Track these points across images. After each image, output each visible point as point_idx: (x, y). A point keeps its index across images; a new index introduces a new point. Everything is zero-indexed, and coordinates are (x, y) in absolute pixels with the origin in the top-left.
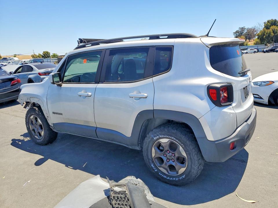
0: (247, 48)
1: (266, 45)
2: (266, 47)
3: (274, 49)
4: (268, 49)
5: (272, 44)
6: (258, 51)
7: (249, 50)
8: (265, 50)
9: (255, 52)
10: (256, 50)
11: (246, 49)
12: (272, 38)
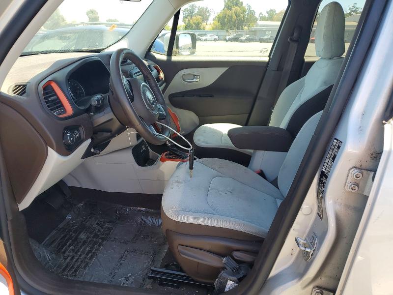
0: (204, 33)
1: (227, 31)
2: (227, 34)
3: (238, 38)
4: (230, 37)
5: (234, 31)
6: (219, 39)
7: (208, 37)
8: (228, 38)
9: (215, 40)
10: (217, 37)
11: (205, 35)
12: (234, 23)
